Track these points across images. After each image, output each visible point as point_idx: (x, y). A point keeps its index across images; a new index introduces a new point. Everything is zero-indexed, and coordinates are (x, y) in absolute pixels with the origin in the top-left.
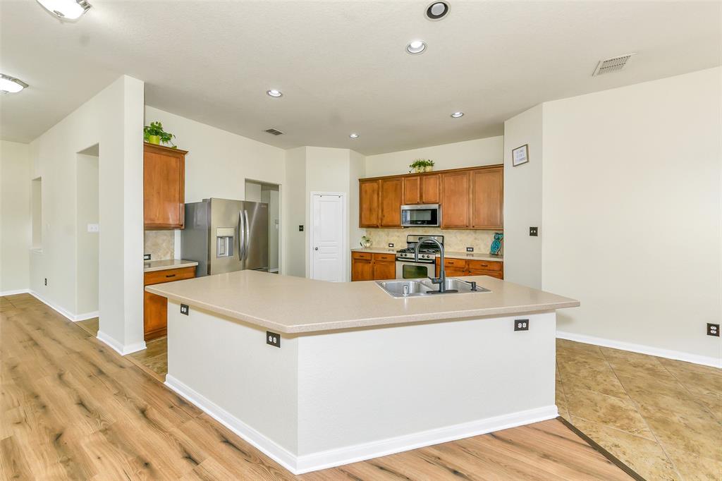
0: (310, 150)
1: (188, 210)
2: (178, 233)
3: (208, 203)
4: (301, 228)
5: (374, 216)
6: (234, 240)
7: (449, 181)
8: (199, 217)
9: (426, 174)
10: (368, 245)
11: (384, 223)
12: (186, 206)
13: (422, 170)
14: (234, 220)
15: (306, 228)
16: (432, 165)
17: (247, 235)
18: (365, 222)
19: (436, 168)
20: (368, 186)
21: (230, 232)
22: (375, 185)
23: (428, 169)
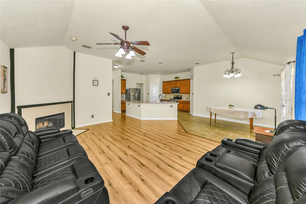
0: (150, 75)
1: (127, 90)
2: (124, 94)
3: (130, 89)
4: (148, 94)
5: (166, 91)
6: (134, 96)
7: (182, 82)
8: (128, 92)
9: (177, 80)
10: (165, 98)
11: (168, 92)
12: (126, 89)
13: (176, 79)
14: (134, 92)
15: (149, 94)
16: (179, 78)
17: (136, 95)
18: (164, 92)
19: (180, 79)
20: (164, 83)
21: (134, 94)
22: (166, 83)
23: (178, 79)
